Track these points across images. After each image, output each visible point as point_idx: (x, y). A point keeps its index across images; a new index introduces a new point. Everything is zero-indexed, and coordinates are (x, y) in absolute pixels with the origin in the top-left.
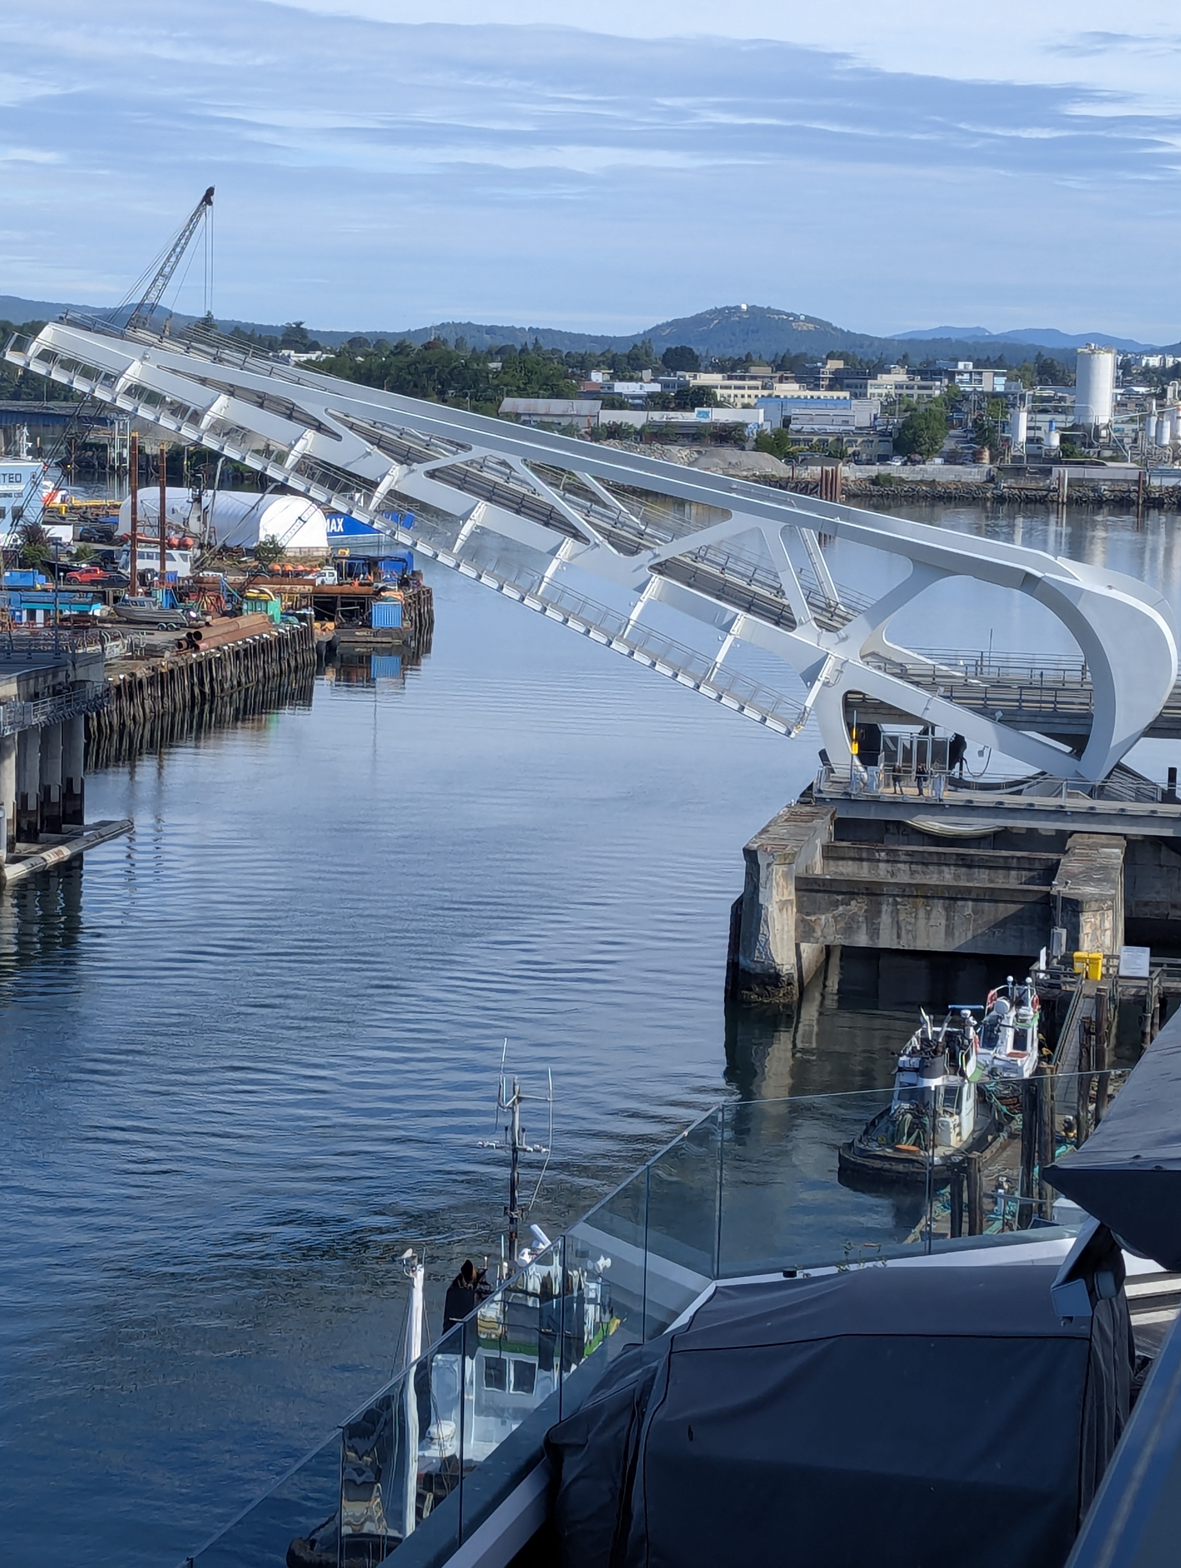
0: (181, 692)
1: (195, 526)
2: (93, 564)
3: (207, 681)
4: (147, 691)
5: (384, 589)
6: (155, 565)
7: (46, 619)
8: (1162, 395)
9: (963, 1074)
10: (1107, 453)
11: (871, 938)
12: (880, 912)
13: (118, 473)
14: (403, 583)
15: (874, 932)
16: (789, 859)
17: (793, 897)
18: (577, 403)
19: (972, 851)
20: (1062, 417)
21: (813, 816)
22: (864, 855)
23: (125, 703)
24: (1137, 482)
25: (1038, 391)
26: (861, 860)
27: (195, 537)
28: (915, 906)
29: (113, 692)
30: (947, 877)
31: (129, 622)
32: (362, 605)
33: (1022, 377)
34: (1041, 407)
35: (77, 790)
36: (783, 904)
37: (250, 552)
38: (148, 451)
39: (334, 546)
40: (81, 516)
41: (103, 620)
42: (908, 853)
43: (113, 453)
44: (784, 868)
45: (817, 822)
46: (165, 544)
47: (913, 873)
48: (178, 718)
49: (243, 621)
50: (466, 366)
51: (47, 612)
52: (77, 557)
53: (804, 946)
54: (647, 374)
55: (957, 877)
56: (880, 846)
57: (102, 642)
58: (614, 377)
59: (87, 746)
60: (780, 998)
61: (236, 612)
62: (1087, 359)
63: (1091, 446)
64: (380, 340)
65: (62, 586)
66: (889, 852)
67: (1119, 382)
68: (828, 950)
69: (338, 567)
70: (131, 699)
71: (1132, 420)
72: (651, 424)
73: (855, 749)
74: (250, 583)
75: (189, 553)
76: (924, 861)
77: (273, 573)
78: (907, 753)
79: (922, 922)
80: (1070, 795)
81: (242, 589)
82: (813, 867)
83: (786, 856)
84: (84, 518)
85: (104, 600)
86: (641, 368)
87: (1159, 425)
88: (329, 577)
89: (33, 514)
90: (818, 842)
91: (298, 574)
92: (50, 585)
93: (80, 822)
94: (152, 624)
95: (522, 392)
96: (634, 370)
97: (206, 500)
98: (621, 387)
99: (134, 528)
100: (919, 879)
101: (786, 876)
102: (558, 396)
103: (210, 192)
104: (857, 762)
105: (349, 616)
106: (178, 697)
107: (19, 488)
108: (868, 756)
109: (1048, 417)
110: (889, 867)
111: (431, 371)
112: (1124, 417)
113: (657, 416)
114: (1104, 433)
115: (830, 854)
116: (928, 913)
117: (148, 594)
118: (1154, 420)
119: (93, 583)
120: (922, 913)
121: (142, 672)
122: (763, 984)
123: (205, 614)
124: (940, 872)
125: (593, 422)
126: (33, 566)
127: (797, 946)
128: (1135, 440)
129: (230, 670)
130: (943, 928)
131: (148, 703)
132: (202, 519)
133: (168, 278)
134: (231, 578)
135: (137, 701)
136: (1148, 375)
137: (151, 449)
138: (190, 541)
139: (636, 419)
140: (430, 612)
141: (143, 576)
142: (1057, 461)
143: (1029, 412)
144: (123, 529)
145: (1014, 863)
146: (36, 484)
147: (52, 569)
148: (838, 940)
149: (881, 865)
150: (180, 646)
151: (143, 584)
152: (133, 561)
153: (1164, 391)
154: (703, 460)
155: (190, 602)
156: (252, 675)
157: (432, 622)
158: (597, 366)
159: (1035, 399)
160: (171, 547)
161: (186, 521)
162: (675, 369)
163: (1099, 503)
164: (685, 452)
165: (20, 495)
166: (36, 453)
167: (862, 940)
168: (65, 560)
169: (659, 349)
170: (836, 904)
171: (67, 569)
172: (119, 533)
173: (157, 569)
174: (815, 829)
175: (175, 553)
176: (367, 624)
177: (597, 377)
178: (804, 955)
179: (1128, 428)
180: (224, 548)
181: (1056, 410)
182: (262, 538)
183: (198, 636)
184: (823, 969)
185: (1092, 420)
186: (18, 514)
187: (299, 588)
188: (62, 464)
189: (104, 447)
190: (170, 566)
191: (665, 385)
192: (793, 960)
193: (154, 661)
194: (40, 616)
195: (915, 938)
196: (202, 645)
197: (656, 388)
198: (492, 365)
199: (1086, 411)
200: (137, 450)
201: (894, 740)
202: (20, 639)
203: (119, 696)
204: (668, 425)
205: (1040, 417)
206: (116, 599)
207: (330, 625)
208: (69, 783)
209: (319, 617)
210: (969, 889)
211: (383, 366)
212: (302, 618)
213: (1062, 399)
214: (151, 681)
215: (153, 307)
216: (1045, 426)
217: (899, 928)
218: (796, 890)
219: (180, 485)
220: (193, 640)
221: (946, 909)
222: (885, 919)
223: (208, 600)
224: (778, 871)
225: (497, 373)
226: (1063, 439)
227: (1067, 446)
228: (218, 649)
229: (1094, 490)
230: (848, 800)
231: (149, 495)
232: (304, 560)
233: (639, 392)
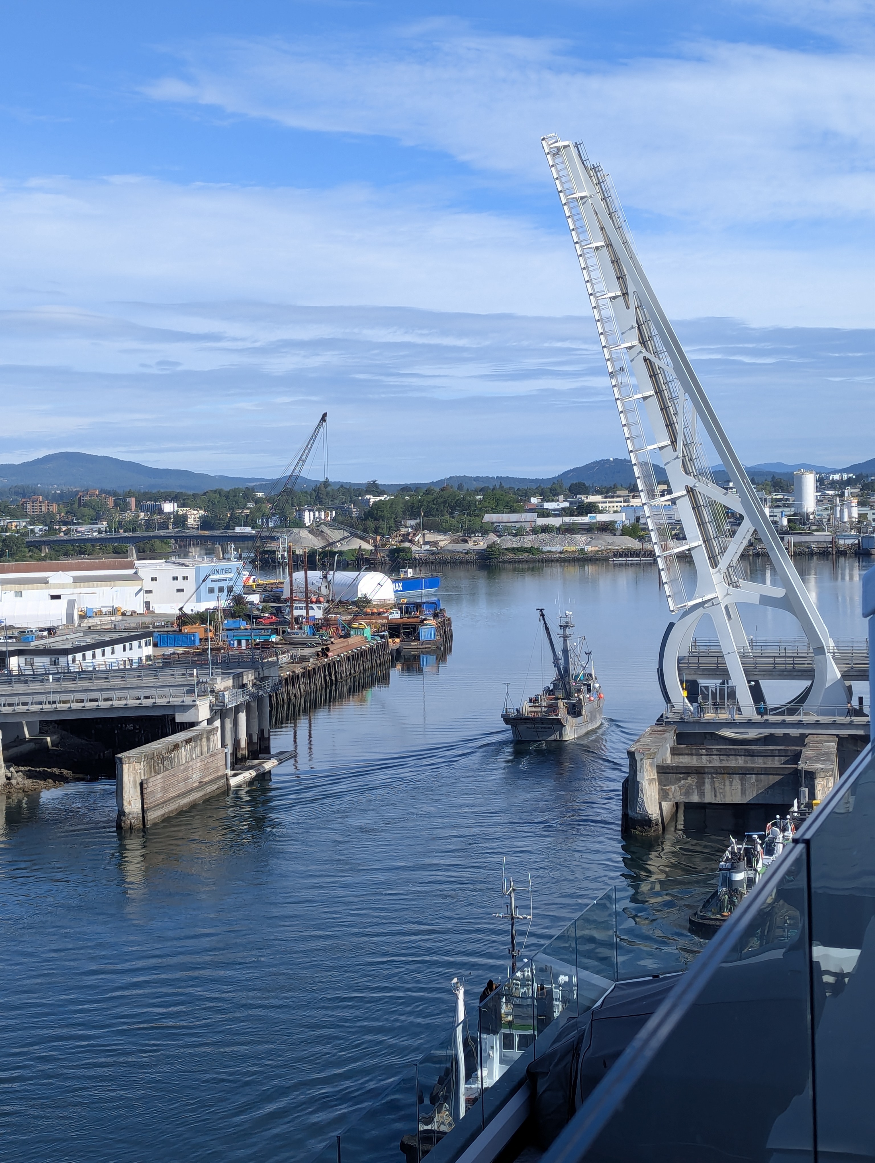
0: (319, 680)
1: (324, 591)
2: (271, 614)
3: (333, 673)
4: (302, 680)
5: (425, 619)
6: (303, 613)
7: (247, 644)
8: (842, 495)
9: (756, 870)
10: (814, 528)
11: (700, 797)
12: (704, 783)
13: (283, 565)
14: (436, 616)
15: (702, 794)
16: (652, 756)
17: (656, 777)
18: (524, 515)
19: (753, 747)
20: (788, 509)
21: (665, 731)
22: (694, 752)
23: (290, 688)
24: (831, 543)
25: (774, 496)
26: (692, 754)
27: (324, 597)
28: (724, 779)
29: (284, 681)
30: (740, 762)
31: (291, 644)
32: (414, 629)
33: (765, 489)
34: (776, 504)
35: (266, 736)
36: (651, 781)
37: (354, 603)
38: (297, 553)
39: (398, 598)
40: (263, 589)
41: (277, 644)
42: (718, 750)
43: (279, 555)
44: (650, 761)
45: (667, 735)
46: (308, 602)
47: (721, 760)
48: (318, 695)
49: (351, 640)
50: (464, 498)
51: (247, 640)
52: (263, 611)
53: (663, 803)
54: (561, 498)
55: (746, 762)
56: (702, 747)
57: (277, 655)
58: (543, 500)
59: (271, 711)
60: (652, 833)
61: (347, 636)
62: (800, 478)
63: (805, 524)
64: (417, 488)
65: (255, 627)
66: (707, 750)
67: (817, 489)
68: (677, 805)
69: (400, 609)
70: (293, 685)
71: (826, 509)
72: (564, 524)
73: (685, 694)
74: (354, 620)
75: (322, 605)
76: (727, 754)
77: (366, 614)
78: (714, 695)
79: (728, 788)
80: (805, 714)
81: (350, 623)
82: (666, 761)
83: (650, 754)
84: (265, 590)
85: (277, 632)
86: (557, 495)
87: (842, 511)
88: (395, 615)
89: (238, 589)
90: (668, 746)
91: (379, 614)
92: (248, 627)
93: (269, 753)
94: (303, 644)
95: (494, 511)
96: (554, 496)
97: (330, 577)
98: (547, 505)
99: (291, 593)
100: (725, 764)
101: (651, 765)
102: (514, 512)
103: (325, 415)
104: (686, 701)
105: (407, 634)
106: (318, 683)
107: (230, 576)
108: (692, 697)
109: (780, 510)
110: (708, 758)
111: (445, 502)
112: (823, 508)
113: (567, 519)
114: (811, 517)
115: (674, 752)
116: (731, 782)
117: (300, 628)
118: (838, 508)
119: (271, 624)
120: (727, 783)
121: (299, 670)
122: (642, 826)
123: (331, 637)
124: (736, 760)
125: (533, 524)
126: (239, 616)
127: (660, 804)
128: (829, 520)
129: (345, 666)
130: (740, 790)
131: (302, 687)
132: (328, 587)
133: (304, 461)
134: (344, 618)
135: (297, 686)
136: (833, 485)
137: (299, 552)
138: (322, 599)
139: (556, 522)
140: (451, 630)
141: (297, 619)
142: (787, 533)
143: (770, 508)
144: (286, 594)
145: (777, 753)
146: (239, 574)
147: (249, 617)
148: (682, 799)
149: (703, 757)
150: (318, 655)
151: (297, 623)
152: (292, 611)
153: (843, 493)
154: (593, 542)
155: (322, 631)
156: (357, 669)
157: (452, 636)
158: (534, 495)
159: (772, 500)
160: (312, 602)
161: (319, 589)
162: (576, 494)
163: (812, 554)
164: (584, 538)
165: (231, 579)
166: (240, 558)
167: (695, 799)
168: (256, 612)
169: (567, 485)
170: (680, 780)
171: (257, 617)
172: (284, 597)
173: (304, 614)
174: (666, 739)
175: (314, 606)
176: (417, 639)
177: (534, 500)
178: (664, 809)
179: (825, 513)
180: (340, 601)
181: (784, 506)
182: (359, 595)
183: (328, 649)
184: (675, 816)
185: (804, 510)
186: (230, 590)
187: (380, 621)
188: (253, 562)
189: (274, 552)
190: (311, 613)
191: (571, 503)
192: (658, 811)
193: (305, 664)
194: (244, 643)
195: (724, 796)
196: (330, 654)
197: (567, 504)
198: (478, 497)
199: (801, 506)
200: (291, 552)
201: (707, 688)
202: (234, 656)
203: (287, 684)
204: (574, 524)
205: (776, 510)
206: (283, 632)
207: (397, 640)
208: (261, 732)
209: (392, 636)
210: (753, 768)
211: (420, 501)
212: (382, 637)
213: (787, 500)
214: (303, 675)
215: (297, 477)
216: (779, 515)
217: (715, 791)
218: (658, 773)
219: (315, 569)
220: (325, 652)
221: (741, 780)
222: (707, 787)
223: (331, 631)
224: (647, 762)
225: (480, 501)
226: (789, 521)
227: (791, 525)
228: (338, 656)
229: (808, 548)
230: (682, 722)
231: (299, 576)
232: (382, 606)
233: (557, 507)
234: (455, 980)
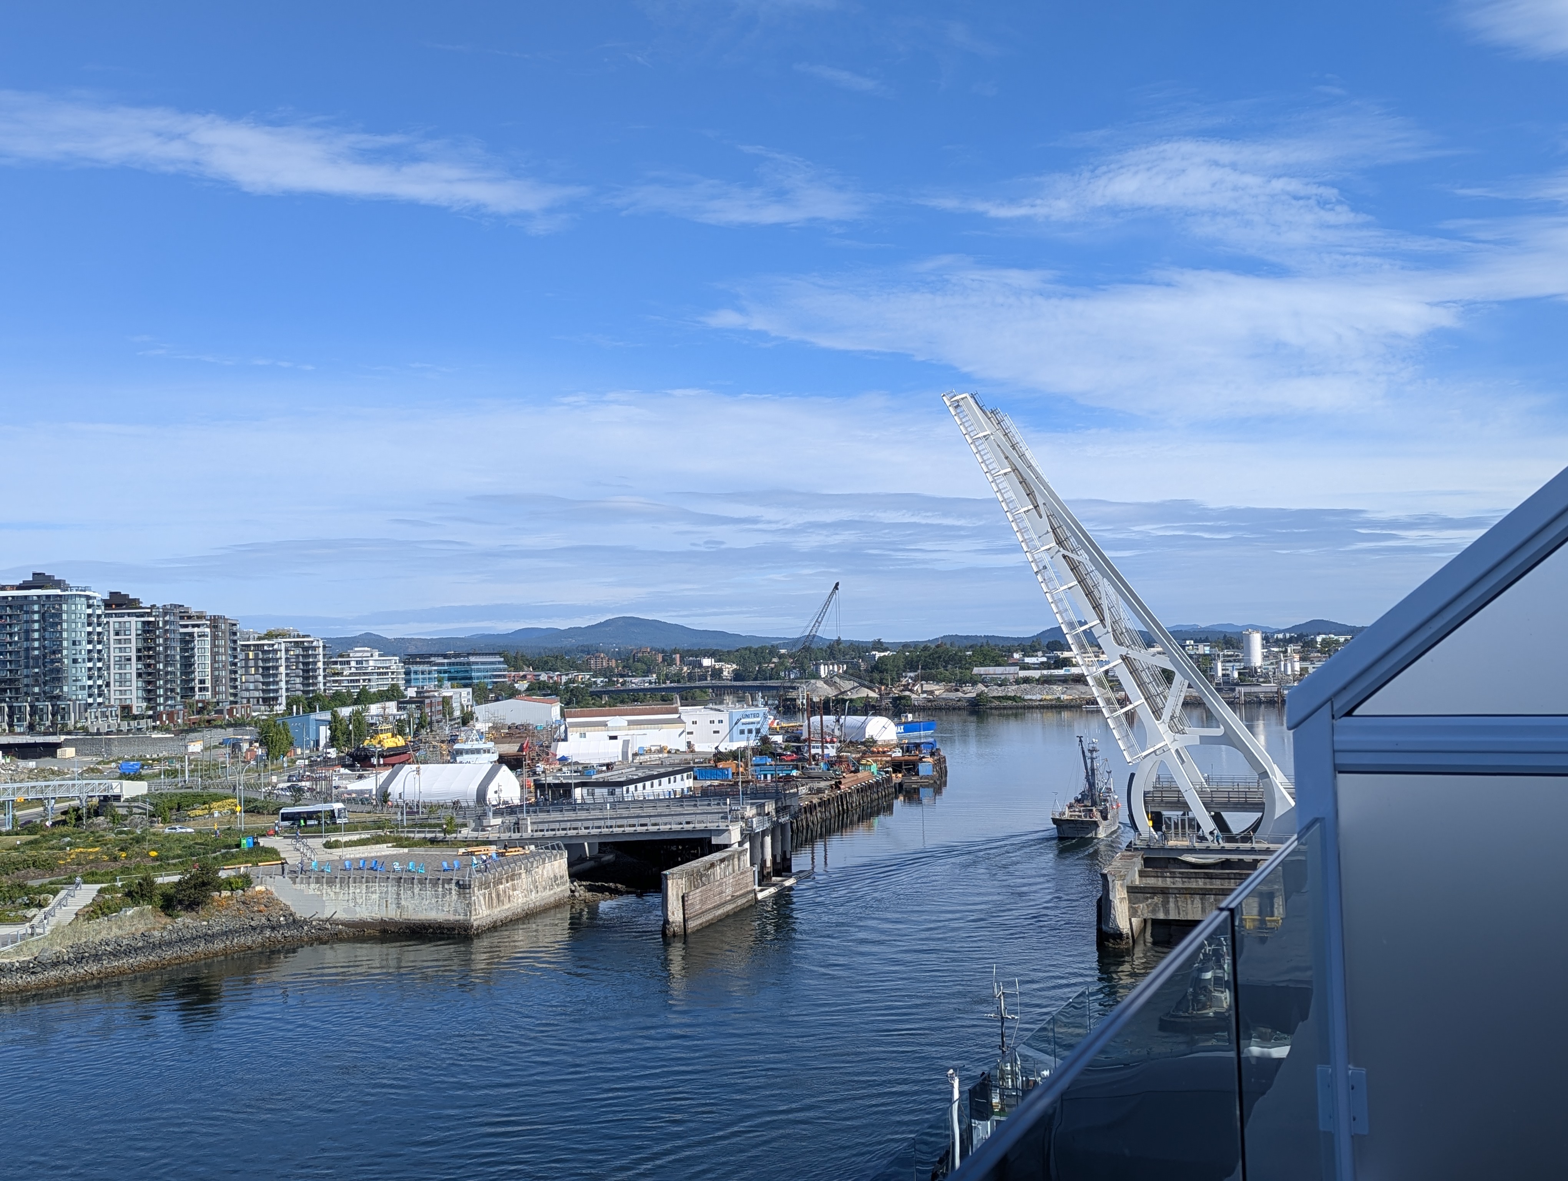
0: (833, 809)
1: (837, 733)
2: (792, 752)
3: (845, 803)
4: (818, 809)
5: (924, 757)
6: (819, 751)
7: (772, 778)
8: (1286, 651)
10: (1261, 680)
11: (1166, 915)
12: (1168, 902)
13: (802, 711)
14: (932, 754)
15: (1167, 912)
16: (1123, 878)
17: (1126, 896)
18: (1008, 668)
19: (1211, 871)
20: (1238, 664)
21: (1133, 856)
22: (1159, 874)
23: (808, 815)
24: (1277, 693)
25: (1226, 652)
26: (1158, 877)
27: (837, 737)
28: (1186, 898)
29: (803, 810)
30: (1200, 883)
31: (809, 777)
32: (914, 765)
33: (1218, 646)
34: (1227, 660)
35: (788, 857)
36: (1122, 899)
37: (863, 743)
38: (814, 700)
39: (900, 739)
40: (785, 731)
41: (797, 777)
42: (1180, 873)
43: (799, 702)
44: (1120, 882)
45: (1135, 859)
46: (823, 741)
47: (1183, 882)
48: (832, 821)
49: (860, 775)
50: (955, 654)
51: (772, 775)
52: (785, 749)
53: (1133, 919)
54: (1040, 653)
55: (1205, 884)
56: (1166, 870)
57: (797, 787)
58: (1024, 656)
59: (792, 836)
60: (1123, 946)
61: (857, 771)
62: (1248, 636)
63: (1253, 677)
64: (916, 645)
65: (778, 763)
66: (1171, 873)
67: (1263, 647)
68: (1145, 921)
69: (902, 748)
70: (811, 814)
71: (1272, 664)
72: (1043, 676)
73: (1150, 823)
74: (862, 757)
75: (835, 745)
76: (1189, 876)
77: (873, 752)
78: (1176, 824)
79: (1190, 906)
80: (1257, 842)
81: (859, 760)
82: (1135, 881)
83: (1121, 876)
84: (787, 732)
85: (797, 768)
86: (1037, 651)
87: (1285, 665)
88: (898, 754)
89: (764, 731)
90: (1136, 869)
91: (884, 752)
92: (773, 763)
93: (790, 871)
94: (820, 778)
95: (982, 665)
96: (1034, 651)
97: (841, 721)
98: (1027, 660)
99: (809, 735)
100: (1186, 885)
101: (1122, 885)
102: (999, 665)
103: (837, 584)
104: (1152, 829)
105: (909, 770)
106: (832, 811)
107: (758, 719)
108: (1157, 826)
109: (1232, 664)
110: (1172, 880)
111: (940, 657)
112: (1269, 662)
113: (1045, 672)
114: (1259, 670)
115: (1142, 874)
116: (1193, 902)
117: (817, 765)
118: (1282, 663)
119: (792, 761)
120: (1189, 902)
121: (816, 801)
122: (1114, 939)
123: (843, 772)
124: (1197, 882)
125: (1016, 676)
126: (766, 754)
127: (1130, 920)
128: (1274, 673)
129: (855, 797)
130: (1200, 909)
131: (819, 815)
132: (840, 729)
133: (820, 623)
134: (854, 756)
135: (814, 814)
136: (1277, 642)
137: (816, 699)
138: (835, 740)
139: (1036, 674)
140: (946, 767)
141: (814, 756)
142: (1237, 684)
143: (1222, 662)
144: (805, 735)
145: (1233, 876)
146: (765, 718)
147: (773, 755)
148: (1150, 916)
149: (1168, 879)
150: (832, 787)
151: (814, 760)
152: (810, 750)
153: (1286, 650)
154: (1068, 691)
155: (836, 767)
156: (865, 799)
157: (946, 772)
158: (1016, 651)
159: (1224, 656)
160: (827, 742)
161: (833, 730)
162: (1052, 651)
163: (1260, 703)
164: (1060, 688)
165: (758, 723)
166: (766, 704)
167: (1161, 916)
168: (780, 751)
169: (1045, 642)
170: (1147, 899)
171: (780, 755)
172: (803, 738)
173: (820, 753)
174: (1134, 863)
175: (829, 745)
176: (917, 774)
177: (1016, 656)
178: (1134, 924)
179: (1270, 667)
180: (851, 742)
181: (1235, 661)
182: (867, 737)
183: (840, 783)
184: (1144, 930)
185: (1253, 665)
186: (758, 731)
187: (884, 759)
188: (777, 708)
189: (795, 700)
190: (826, 751)
191: (1048, 658)
192: (1129, 926)
193: (820, 795)
194: (769, 777)
195: (1187, 914)
196: (842, 787)
197: (1045, 659)
198: (968, 653)
199: (1249, 661)
200: (809, 700)
201: (1170, 819)
202: (761, 787)
203: (806, 812)
204: (1051, 676)
205: (1227, 664)
206: (803, 768)
207: (900, 775)
208: (784, 853)
209: (895, 771)
210: (1211, 889)
211: (918, 656)
212: (887, 772)
213: (1238, 655)
214: (820, 805)
215: (814, 636)
216: (1230, 669)
217: (1179, 909)
218: (1128, 892)
219: (829, 714)
220: (838, 785)
221: (1201, 899)
222: (1172, 905)
223: (843, 767)
224: (1118, 883)
225: (970, 656)
226: (1240, 674)
227: (1242, 677)
228: (849, 788)
229: (1257, 697)
230: (1149, 848)
231: (816, 719)
232: (887, 746)
233: (1036, 662)
234: (951, 1071)
